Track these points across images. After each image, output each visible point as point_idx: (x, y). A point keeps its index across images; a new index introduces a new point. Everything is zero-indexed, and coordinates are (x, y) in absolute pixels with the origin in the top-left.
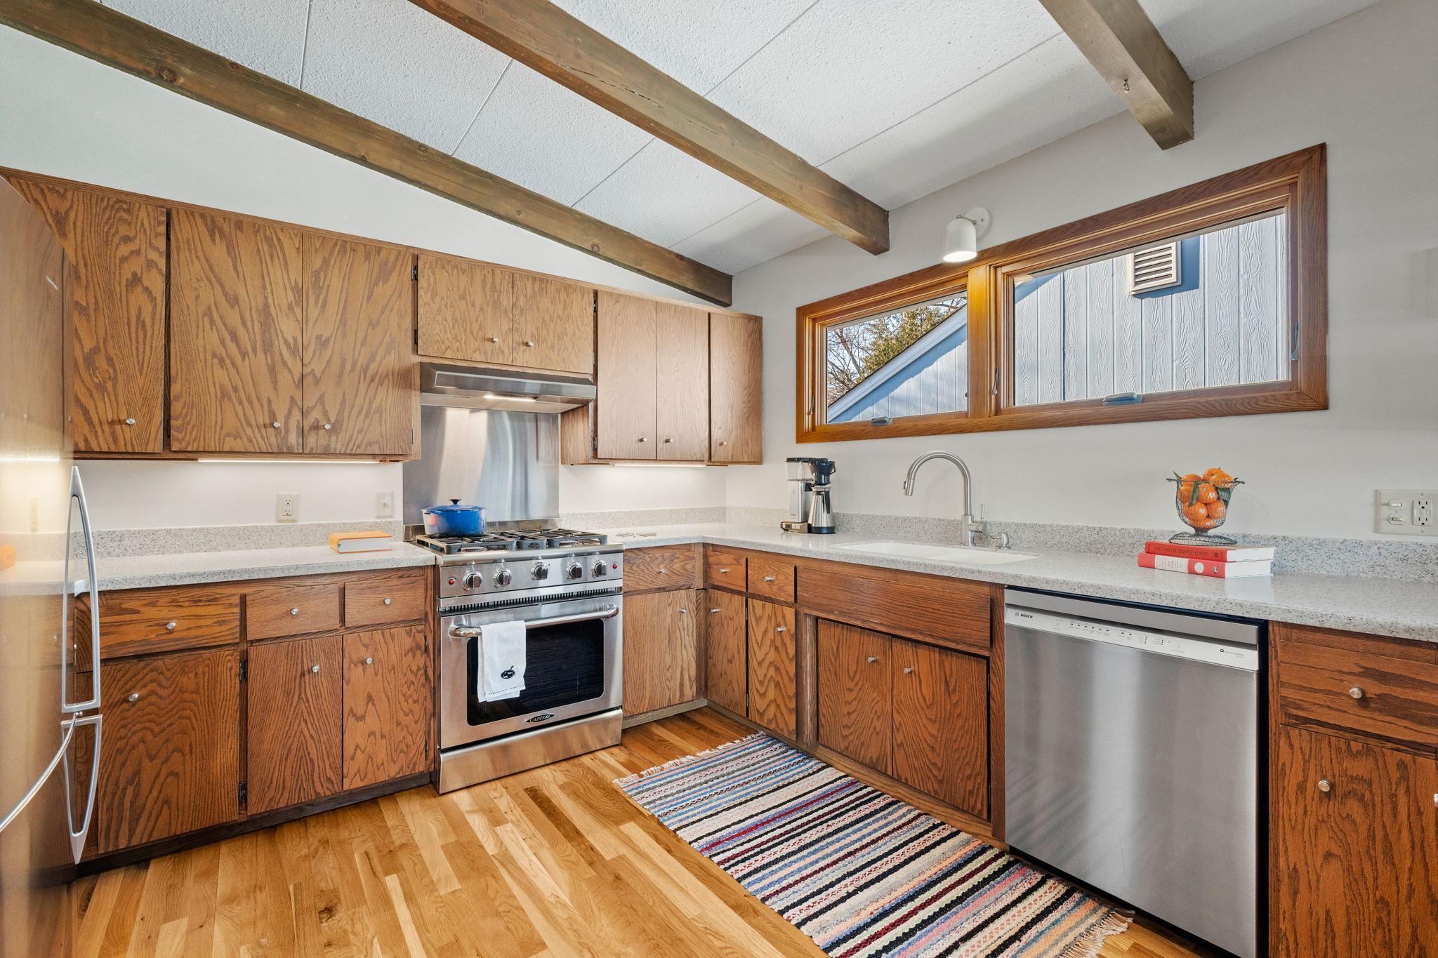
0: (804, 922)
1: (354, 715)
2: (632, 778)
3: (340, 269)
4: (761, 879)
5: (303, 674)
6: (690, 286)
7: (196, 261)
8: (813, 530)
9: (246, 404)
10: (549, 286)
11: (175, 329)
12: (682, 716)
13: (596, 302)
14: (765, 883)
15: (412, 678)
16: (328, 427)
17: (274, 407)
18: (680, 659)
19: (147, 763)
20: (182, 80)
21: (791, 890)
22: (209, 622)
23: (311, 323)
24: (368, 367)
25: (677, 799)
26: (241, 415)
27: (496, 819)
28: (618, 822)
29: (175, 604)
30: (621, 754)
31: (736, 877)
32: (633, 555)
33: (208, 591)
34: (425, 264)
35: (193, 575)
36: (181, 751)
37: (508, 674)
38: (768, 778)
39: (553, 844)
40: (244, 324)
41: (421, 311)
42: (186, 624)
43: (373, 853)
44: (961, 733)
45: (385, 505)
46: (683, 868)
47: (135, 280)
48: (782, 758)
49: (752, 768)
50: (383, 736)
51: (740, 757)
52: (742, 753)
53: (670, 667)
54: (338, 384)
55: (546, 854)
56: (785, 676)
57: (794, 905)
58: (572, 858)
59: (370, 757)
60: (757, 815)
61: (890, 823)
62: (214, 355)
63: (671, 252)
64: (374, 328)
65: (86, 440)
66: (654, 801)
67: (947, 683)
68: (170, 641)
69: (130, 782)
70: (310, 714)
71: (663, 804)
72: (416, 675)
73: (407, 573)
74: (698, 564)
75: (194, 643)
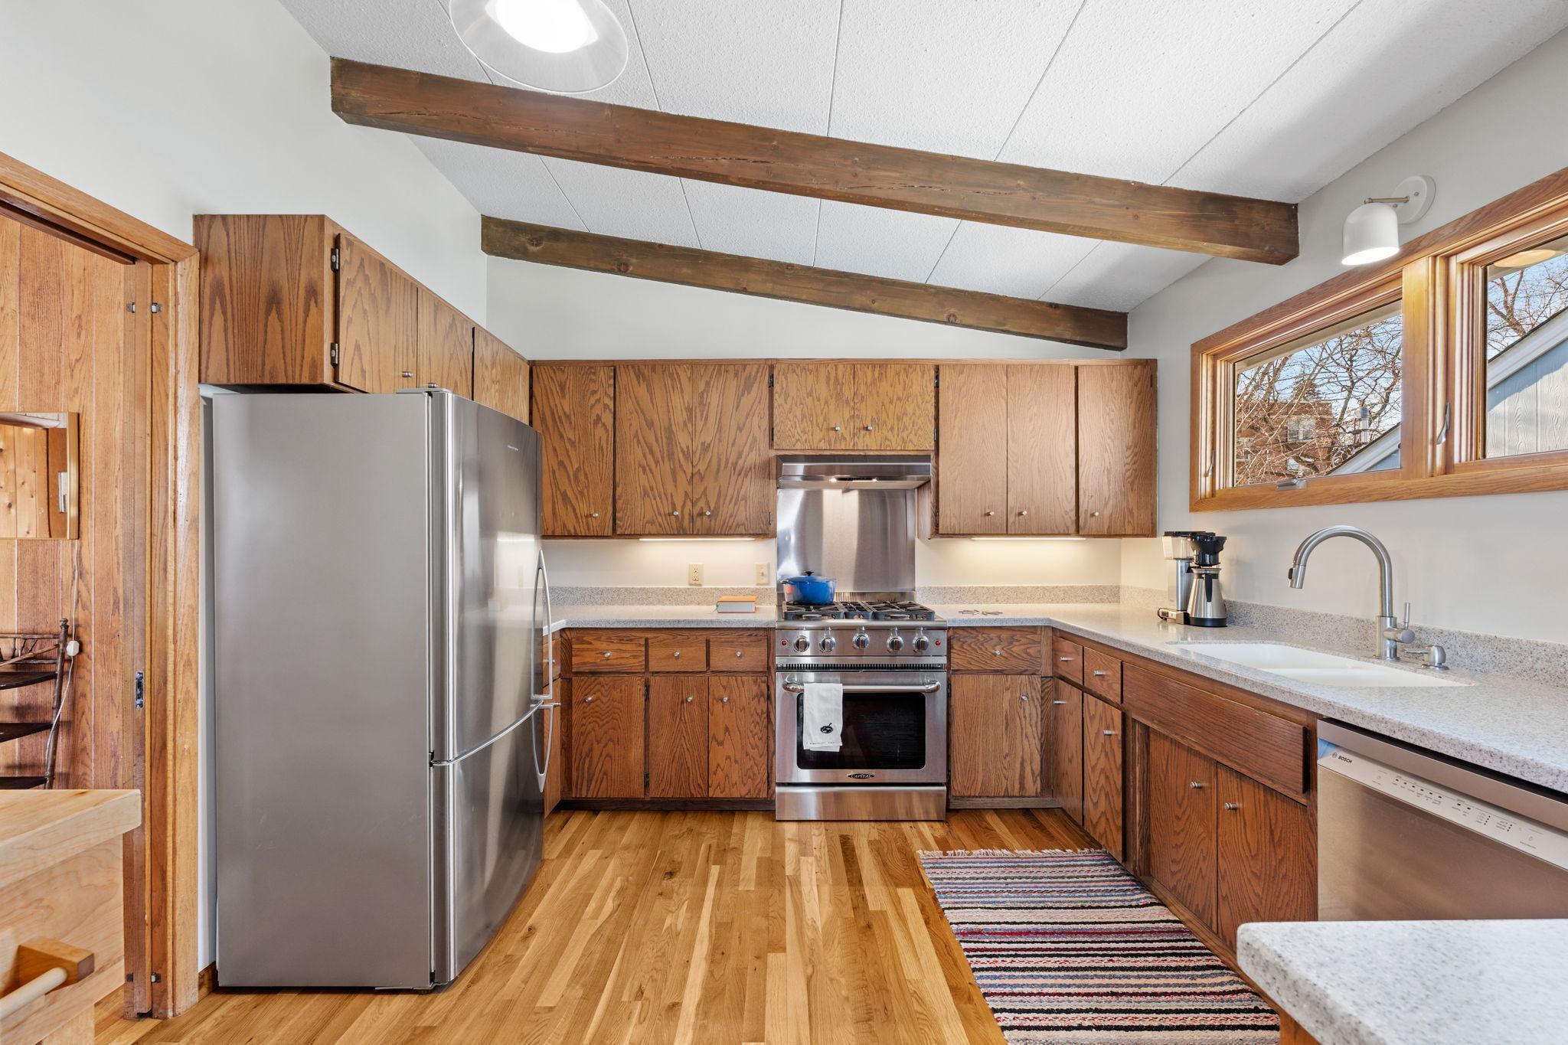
0: (1011, 1028)
1: (716, 740)
2: (937, 853)
3: (717, 388)
4: (996, 977)
5: (682, 702)
6: (1067, 336)
7: (629, 400)
8: (1192, 622)
9: (658, 498)
10: (888, 370)
11: (618, 450)
12: (1027, 812)
13: (937, 377)
14: (998, 982)
15: (758, 719)
16: (708, 513)
17: (675, 500)
18: (1019, 749)
19: (595, 745)
20: (631, 268)
21: (1020, 998)
22: (628, 655)
23: (698, 434)
24: (736, 463)
25: (966, 884)
26: (655, 506)
27: (804, 850)
28: (898, 884)
29: (610, 640)
30: (940, 830)
31: (973, 966)
32: (965, 634)
33: (628, 634)
34: (779, 371)
35: (619, 622)
36: (613, 741)
37: (827, 729)
38: (1077, 895)
39: (836, 883)
40: (657, 440)
41: (776, 412)
42: (616, 655)
43: (714, 848)
44: (1286, 901)
45: (763, 574)
46: (929, 940)
47: (599, 418)
48: (1110, 881)
49: (1067, 880)
50: (736, 762)
51: (1060, 866)
52: (1065, 863)
53: (1007, 755)
54: (716, 479)
55: (826, 890)
56: (1113, 788)
57: (1011, 1011)
58: (843, 899)
59: (727, 776)
60: (1037, 923)
61: (1196, 985)
62: (640, 465)
63: (1042, 303)
64: (741, 431)
65: (575, 529)
66: (942, 879)
67: (1272, 833)
68: (607, 665)
69: (587, 755)
70: (687, 732)
71: (949, 883)
72: (760, 718)
73: (755, 633)
74: (1045, 650)
75: (620, 668)
